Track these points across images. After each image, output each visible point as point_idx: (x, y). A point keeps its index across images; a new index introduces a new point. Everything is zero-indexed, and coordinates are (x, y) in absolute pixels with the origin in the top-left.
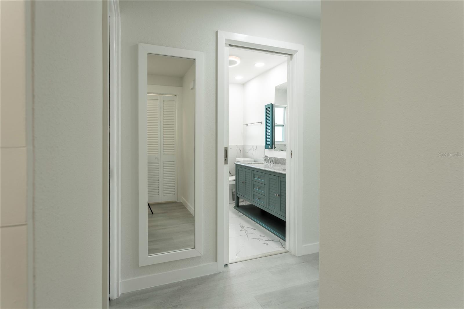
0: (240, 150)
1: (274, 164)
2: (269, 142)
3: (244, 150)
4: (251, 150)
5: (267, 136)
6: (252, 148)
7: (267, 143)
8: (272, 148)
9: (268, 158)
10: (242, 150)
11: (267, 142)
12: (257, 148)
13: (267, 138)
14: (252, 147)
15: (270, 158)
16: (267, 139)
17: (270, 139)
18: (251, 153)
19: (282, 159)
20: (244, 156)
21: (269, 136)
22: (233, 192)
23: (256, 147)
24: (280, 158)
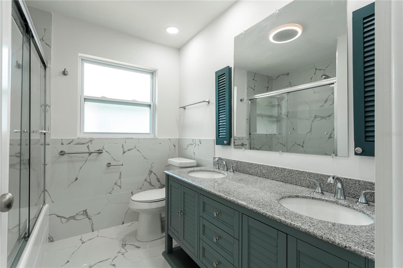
0: (175, 146)
1: (235, 172)
2: (223, 134)
3: (180, 146)
4: (190, 145)
5: (219, 123)
6: (193, 143)
7: (219, 136)
8: (229, 144)
9: (223, 163)
10: (177, 146)
11: (219, 133)
12: (201, 144)
13: (219, 126)
14: (193, 141)
15: (228, 161)
16: (219, 128)
17: (225, 129)
18: (190, 150)
19: (252, 164)
20: (181, 155)
21: (223, 123)
22: (161, 218)
23: (200, 141)
24: (247, 163)
